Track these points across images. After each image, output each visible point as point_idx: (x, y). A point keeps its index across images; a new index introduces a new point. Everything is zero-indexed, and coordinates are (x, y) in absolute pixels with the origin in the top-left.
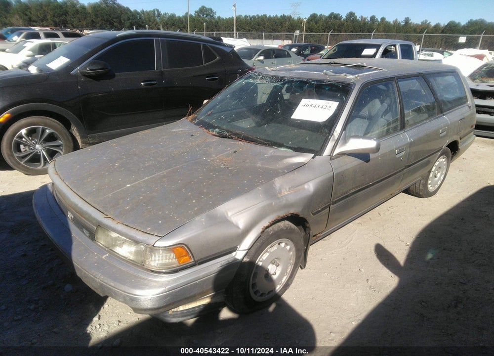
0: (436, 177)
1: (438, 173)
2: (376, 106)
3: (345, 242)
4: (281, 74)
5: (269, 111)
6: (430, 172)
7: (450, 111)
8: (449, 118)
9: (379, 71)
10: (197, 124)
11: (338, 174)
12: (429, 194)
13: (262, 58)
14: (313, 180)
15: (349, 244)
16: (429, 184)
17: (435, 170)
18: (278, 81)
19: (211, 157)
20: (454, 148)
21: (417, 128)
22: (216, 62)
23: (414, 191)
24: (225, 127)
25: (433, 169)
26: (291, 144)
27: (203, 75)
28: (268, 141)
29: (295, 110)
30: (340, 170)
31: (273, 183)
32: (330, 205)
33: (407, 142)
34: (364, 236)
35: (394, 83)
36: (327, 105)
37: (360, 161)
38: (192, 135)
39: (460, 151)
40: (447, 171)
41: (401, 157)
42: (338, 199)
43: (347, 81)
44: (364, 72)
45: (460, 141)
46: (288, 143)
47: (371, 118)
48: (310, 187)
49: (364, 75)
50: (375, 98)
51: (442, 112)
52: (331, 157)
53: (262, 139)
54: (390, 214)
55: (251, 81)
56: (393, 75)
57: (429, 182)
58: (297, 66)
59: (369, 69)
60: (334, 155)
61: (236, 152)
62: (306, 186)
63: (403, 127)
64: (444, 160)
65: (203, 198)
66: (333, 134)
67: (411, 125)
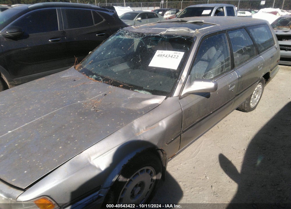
0: (255, 97)
1: (256, 95)
2: (213, 51)
3: (195, 152)
4: (143, 31)
5: (132, 60)
6: (251, 95)
7: (264, 52)
8: (264, 57)
9: (214, 26)
10: (81, 72)
11: (185, 111)
12: (251, 110)
13: (140, 19)
14: (165, 118)
15: (198, 154)
16: (251, 103)
17: (255, 93)
18: (140, 37)
19: (85, 100)
20: (267, 77)
21: (243, 67)
22: (103, 23)
23: (241, 108)
24: (100, 74)
25: (254, 93)
26: (148, 87)
27: (95, 32)
28: (132, 85)
29: (151, 59)
30: (187, 107)
31: (132, 125)
32: (181, 134)
33: (236, 78)
34: (208, 146)
35: (225, 34)
36: (175, 54)
37: (202, 98)
38: (75, 80)
39: (271, 78)
40: (262, 93)
41: (233, 89)
42: (187, 128)
43: (190, 35)
44: (203, 28)
45: (270, 72)
46: (146, 86)
47: (209, 61)
48: (163, 124)
49: (203, 30)
50: (212, 46)
51: (259, 53)
52: (180, 97)
53: (127, 84)
54: (226, 126)
55: (121, 37)
56: (224, 28)
57: (251, 101)
58: (155, 25)
59: (206, 25)
60: (182, 95)
61: (106, 95)
62: (160, 124)
63: (233, 67)
64: (260, 86)
65: (69, 144)
66: (180, 78)
67: (238, 65)
